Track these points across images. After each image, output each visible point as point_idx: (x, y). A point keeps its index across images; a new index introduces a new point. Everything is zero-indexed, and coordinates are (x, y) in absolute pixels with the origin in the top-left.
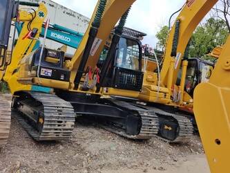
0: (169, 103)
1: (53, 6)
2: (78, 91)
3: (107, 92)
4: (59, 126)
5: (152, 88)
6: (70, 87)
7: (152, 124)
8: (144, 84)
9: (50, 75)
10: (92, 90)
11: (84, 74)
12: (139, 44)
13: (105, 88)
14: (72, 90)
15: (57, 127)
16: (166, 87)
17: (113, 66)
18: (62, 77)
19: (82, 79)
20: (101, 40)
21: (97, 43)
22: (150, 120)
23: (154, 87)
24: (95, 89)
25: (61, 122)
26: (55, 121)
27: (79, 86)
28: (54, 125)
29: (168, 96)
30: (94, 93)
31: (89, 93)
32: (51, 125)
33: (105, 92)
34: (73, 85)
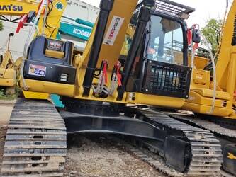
0: (230, 115)
1: (85, 7)
2: (90, 98)
3: (133, 99)
4: (34, 165)
5: (204, 93)
6: (76, 92)
7: (210, 155)
8: (192, 87)
9: (43, 74)
10: (111, 96)
11: (97, 73)
12: (183, 26)
13: (131, 94)
14: (80, 97)
15: (29, 169)
16: (225, 90)
17: (142, 60)
18: (64, 78)
19: (95, 80)
20: (122, 20)
21: (116, 24)
22: (207, 148)
23: (206, 91)
24: (116, 94)
25: (39, 158)
26: (25, 157)
27: (91, 91)
28: (25, 165)
29: (230, 104)
30: (115, 101)
31: (106, 101)
32: (17, 165)
33: (130, 99)
34: (81, 89)
